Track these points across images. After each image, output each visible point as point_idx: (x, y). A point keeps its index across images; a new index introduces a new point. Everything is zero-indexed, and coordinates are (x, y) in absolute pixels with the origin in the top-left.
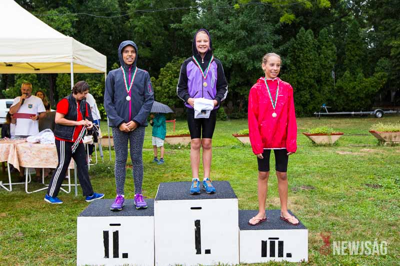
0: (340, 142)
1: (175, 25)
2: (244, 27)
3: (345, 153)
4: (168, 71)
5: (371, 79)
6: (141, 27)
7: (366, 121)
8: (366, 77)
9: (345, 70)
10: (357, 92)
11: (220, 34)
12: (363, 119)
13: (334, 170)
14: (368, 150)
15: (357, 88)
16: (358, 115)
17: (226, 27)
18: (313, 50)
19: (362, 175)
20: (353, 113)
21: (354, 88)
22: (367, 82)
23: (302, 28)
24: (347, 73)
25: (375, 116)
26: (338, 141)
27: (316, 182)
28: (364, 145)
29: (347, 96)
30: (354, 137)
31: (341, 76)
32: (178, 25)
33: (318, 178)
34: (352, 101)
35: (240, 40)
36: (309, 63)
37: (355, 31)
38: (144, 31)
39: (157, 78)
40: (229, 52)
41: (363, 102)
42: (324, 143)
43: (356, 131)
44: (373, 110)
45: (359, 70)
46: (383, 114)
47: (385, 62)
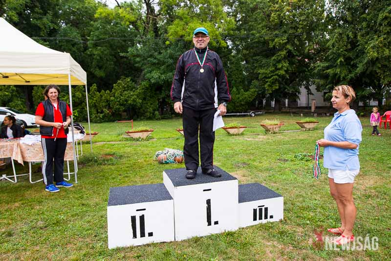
1: (123, 54)
2: (171, 57)
4: (119, 86)
5: (248, 93)
6: (98, 55)
7: (246, 118)
8: (245, 91)
10: (241, 101)
11: (155, 61)
12: (244, 118)
15: (241, 98)
16: (241, 115)
17: (159, 57)
20: (238, 114)
21: (239, 98)
22: (246, 94)
24: (234, 89)
25: (251, 116)
29: (235, 103)
32: (125, 54)
34: (238, 107)
35: (169, 65)
37: (238, 63)
38: (101, 58)
39: (111, 91)
40: (161, 74)
41: (244, 107)
44: (250, 112)
45: (240, 87)
46: (255, 114)
47: (255, 82)
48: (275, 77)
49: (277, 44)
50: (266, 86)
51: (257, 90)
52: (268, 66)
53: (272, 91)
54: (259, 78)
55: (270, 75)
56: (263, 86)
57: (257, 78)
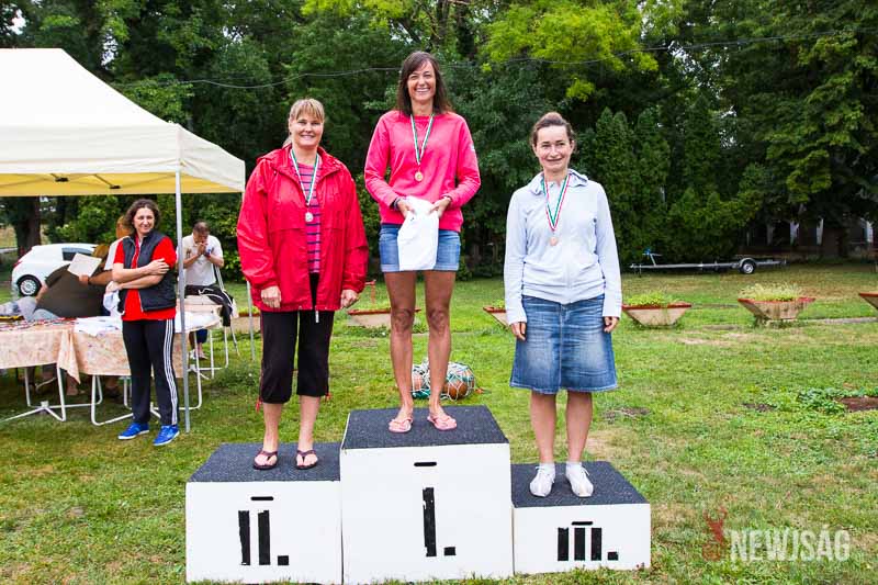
0: (685, 320)
2: (500, 106)
3: (695, 342)
5: (733, 203)
7: (724, 279)
8: (723, 198)
9: (685, 186)
10: (708, 229)
12: (719, 277)
13: (680, 376)
14: (738, 335)
15: (708, 219)
16: (711, 269)
18: (626, 150)
19: (732, 385)
20: (701, 265)
21: (703, 219)
22: (725, 207)
23: (607, 110)
24: (689, 193)
25: (741, 271)
26: (680, 319)
27: (648, 400)
28: (728, 325)
29: (690, 234)
30: (708, 310)
31: (679, 197)
33: (651, 392)
34: (700, 243)
35: (494, 130)
36: (620, 173)
37: (701, 117)
41: (720, 245)
42: (656, 323)
43: (710, 300)
44: (738, 261)
45: (710, 186)
46: (755, 267)
47: (756, 171)
48: (817, 153)
49: (824, 54)
50: (789, 180)
51: (761, 193)
52: (797, 120)
53: (810, 196)
54: (768, 158)
55: (801, 148)
56: (779, 183)
57: (762, 160)
